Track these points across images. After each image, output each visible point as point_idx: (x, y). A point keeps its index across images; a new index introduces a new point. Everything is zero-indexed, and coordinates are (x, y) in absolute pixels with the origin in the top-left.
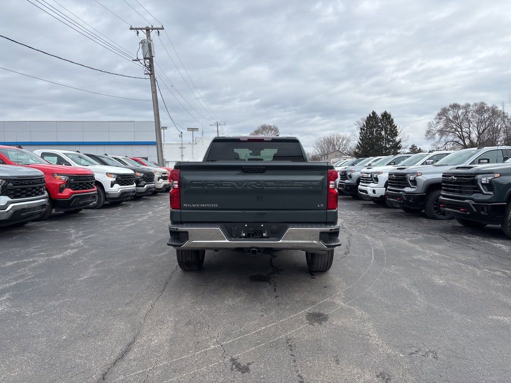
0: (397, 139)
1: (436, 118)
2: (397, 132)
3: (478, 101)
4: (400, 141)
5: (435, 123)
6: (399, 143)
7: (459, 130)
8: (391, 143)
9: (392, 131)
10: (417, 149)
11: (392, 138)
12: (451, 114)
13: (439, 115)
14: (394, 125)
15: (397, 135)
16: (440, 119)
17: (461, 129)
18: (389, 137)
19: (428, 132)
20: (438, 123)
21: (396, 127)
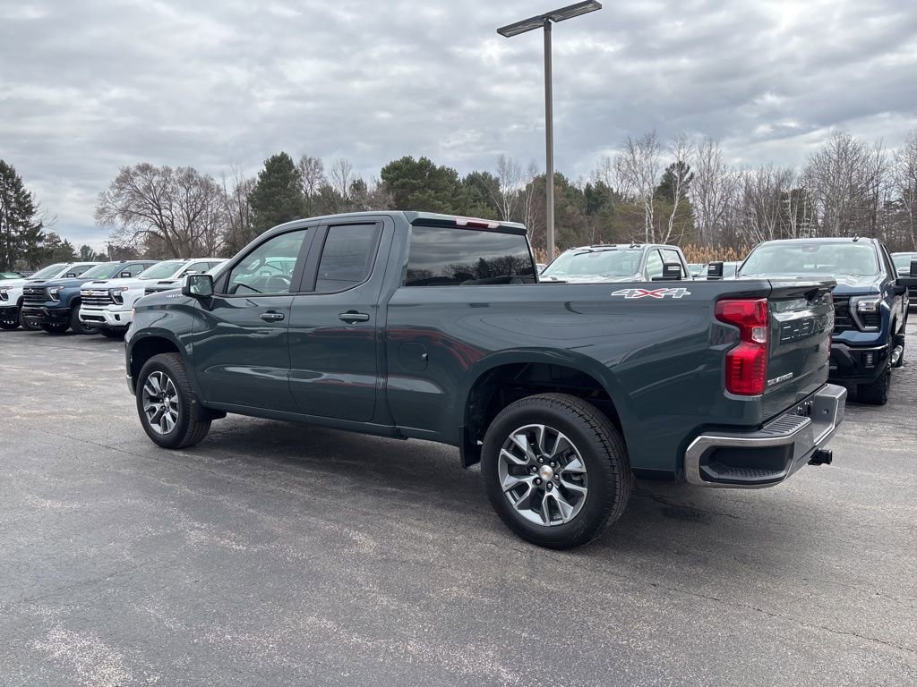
0: (34, 220)
1: (113, 187)
2: (31, 207)
3: (185, 165)
4: (41, 225)
5: (112, 194)
6: (38, 228)
7: (157, 212)
8: (21, 228)
9: (21, 204)
10: (60, 241)
11: (23, 218)
12: (140, 182)
13: (118, 180)
14: (24, 192)
15: (32, 213)
16: (122, 189)
17: (160, 210)
18: (16, 216)
19: (102, 212)
20: (118, 195)
21: (29, 196)
